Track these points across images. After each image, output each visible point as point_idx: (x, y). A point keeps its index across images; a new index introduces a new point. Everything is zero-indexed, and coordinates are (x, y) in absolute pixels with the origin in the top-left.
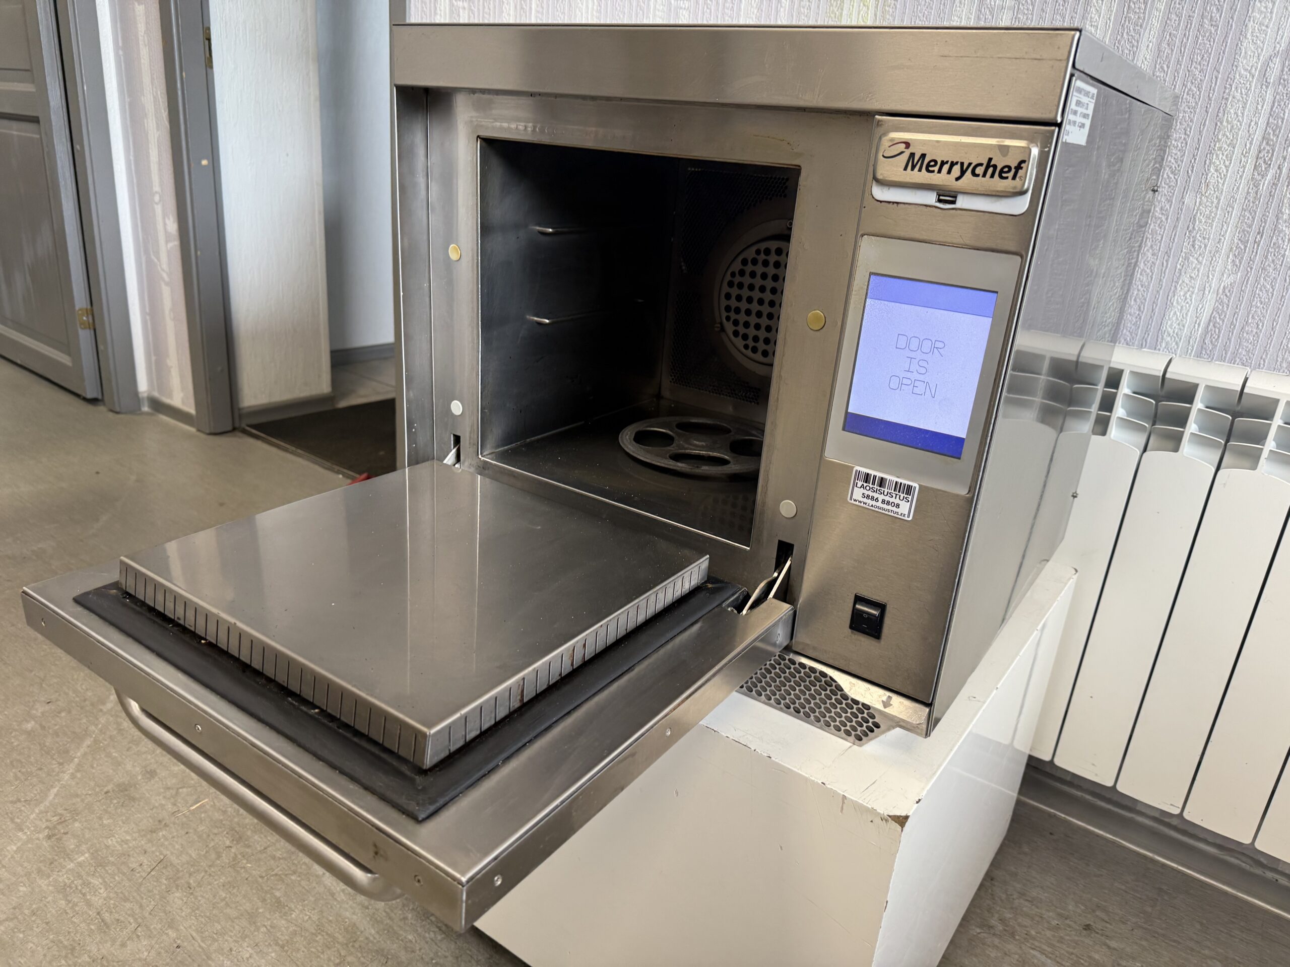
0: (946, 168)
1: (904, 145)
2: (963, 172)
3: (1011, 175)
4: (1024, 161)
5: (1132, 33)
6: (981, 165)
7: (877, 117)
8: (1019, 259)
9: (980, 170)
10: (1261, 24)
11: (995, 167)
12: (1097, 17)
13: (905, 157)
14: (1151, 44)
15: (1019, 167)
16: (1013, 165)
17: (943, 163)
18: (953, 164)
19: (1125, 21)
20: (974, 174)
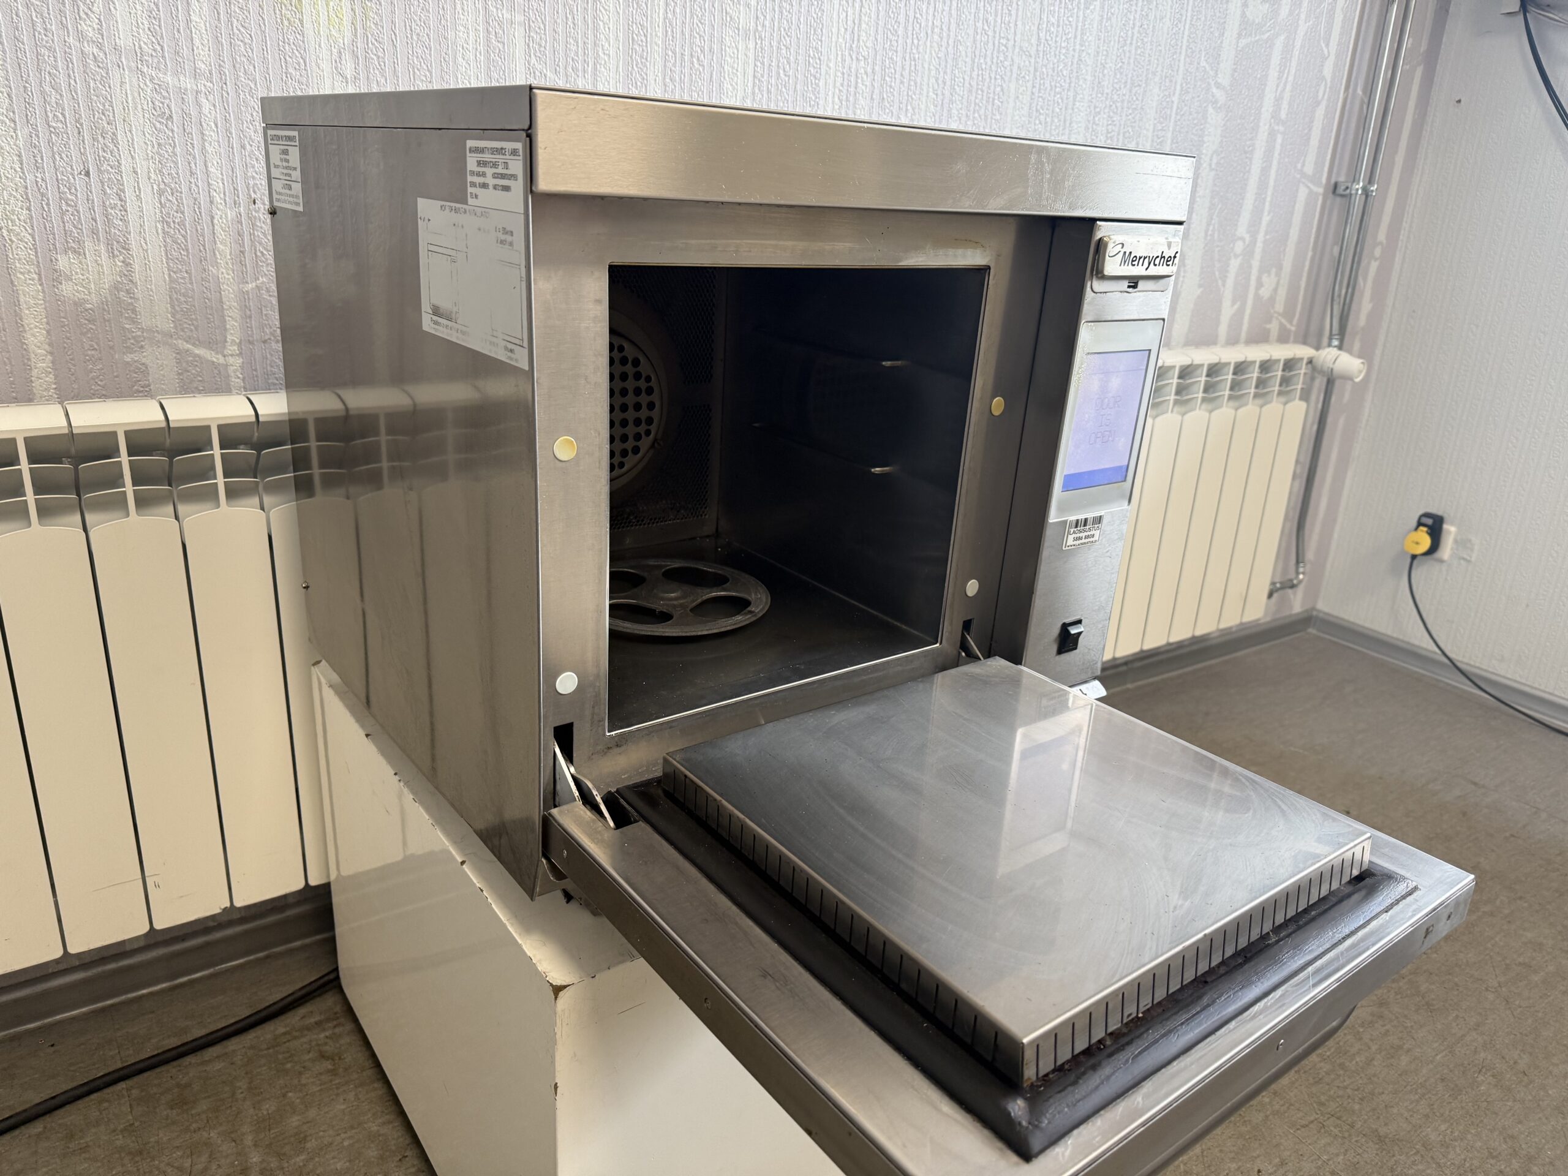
0: (1142, 260)
1: (1121, 245)
2: (1149, 264)
3: (1170, 263)
4: (1177, 252)
5: (640, 65)
6: (1158, 257)
7: (1098, 222)
8: (1162, 321)
9: (1157, 261)
10: (733, 68)
11: (1164, 257)
12: (607, 45)
13: (1121, 254)
14: (657, 78)
15: (1175, 257)
16: (1172, 256)
17: (1140, 258)
18: (1145, 258)
19: (632, 52)
20: (1155, 265)
